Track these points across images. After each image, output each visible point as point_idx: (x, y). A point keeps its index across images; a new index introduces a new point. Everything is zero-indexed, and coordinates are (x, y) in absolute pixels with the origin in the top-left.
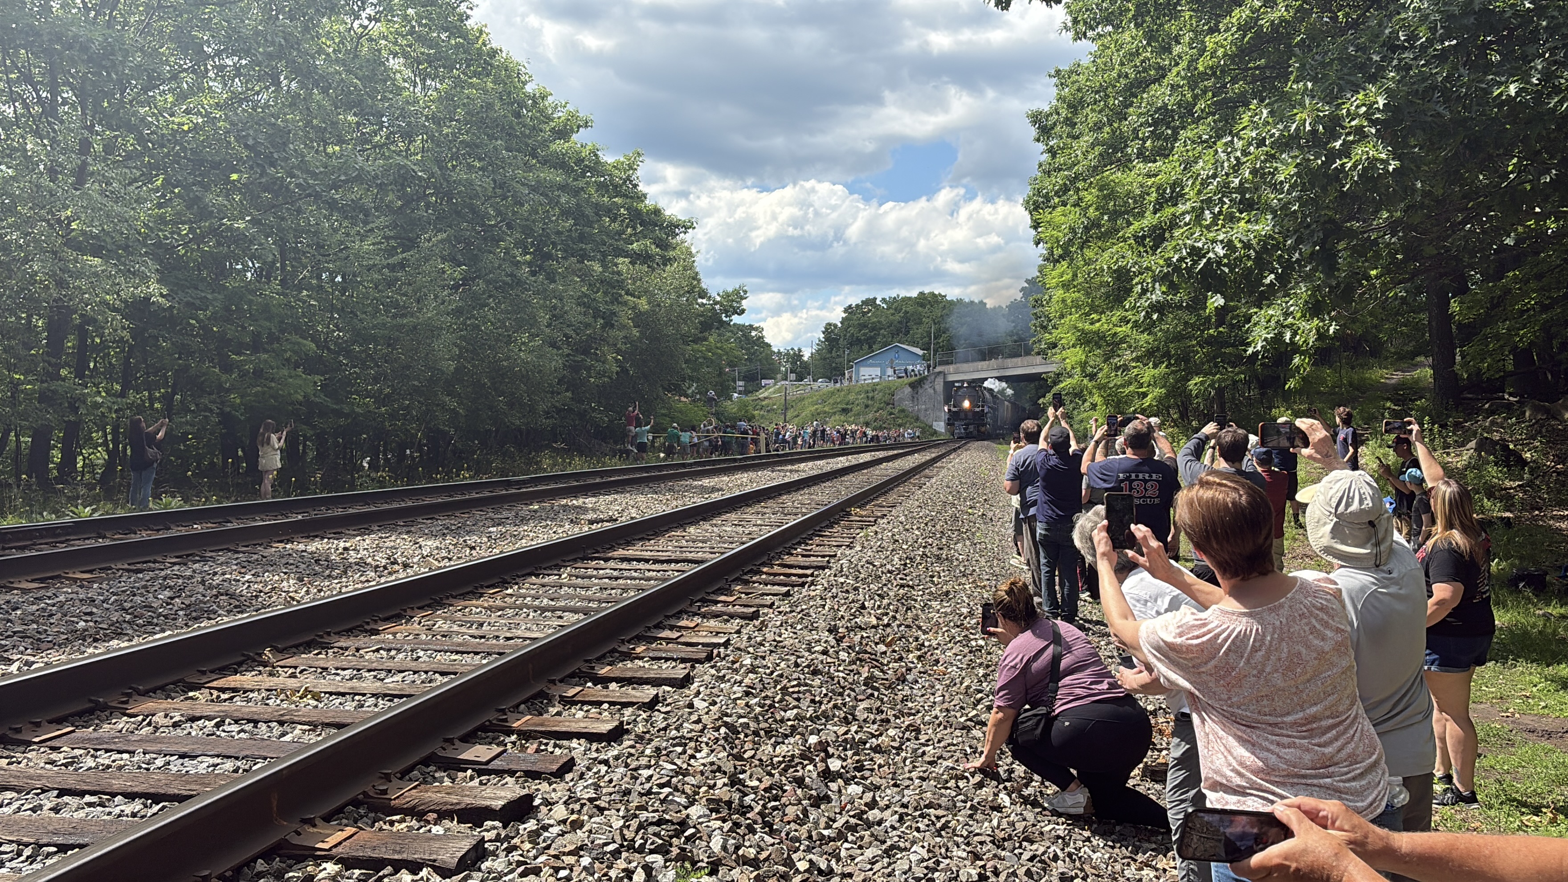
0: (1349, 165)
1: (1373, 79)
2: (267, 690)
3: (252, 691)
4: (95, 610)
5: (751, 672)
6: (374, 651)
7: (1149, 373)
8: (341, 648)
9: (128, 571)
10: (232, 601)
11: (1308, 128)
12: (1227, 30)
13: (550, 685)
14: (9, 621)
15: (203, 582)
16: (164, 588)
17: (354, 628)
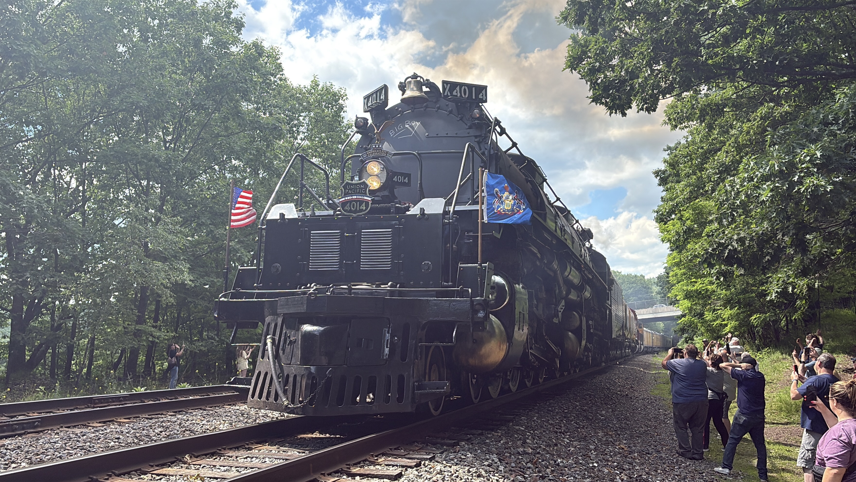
0: (803, 189)
1: (814, 141)
2: (180, 475)
3: (172, 476)
4: (121, 437)
5: (439, 474)
6: (244, 458)
7: (727, 313)
8: (229, 456)
9: (147, 418)
10: (191, 434)
11: (777, 168)
12: (755, 120)
13: (322, 477)
14: (78, 441)
15: (180, 424)
16: (159, 427)
17: (240, 447)
